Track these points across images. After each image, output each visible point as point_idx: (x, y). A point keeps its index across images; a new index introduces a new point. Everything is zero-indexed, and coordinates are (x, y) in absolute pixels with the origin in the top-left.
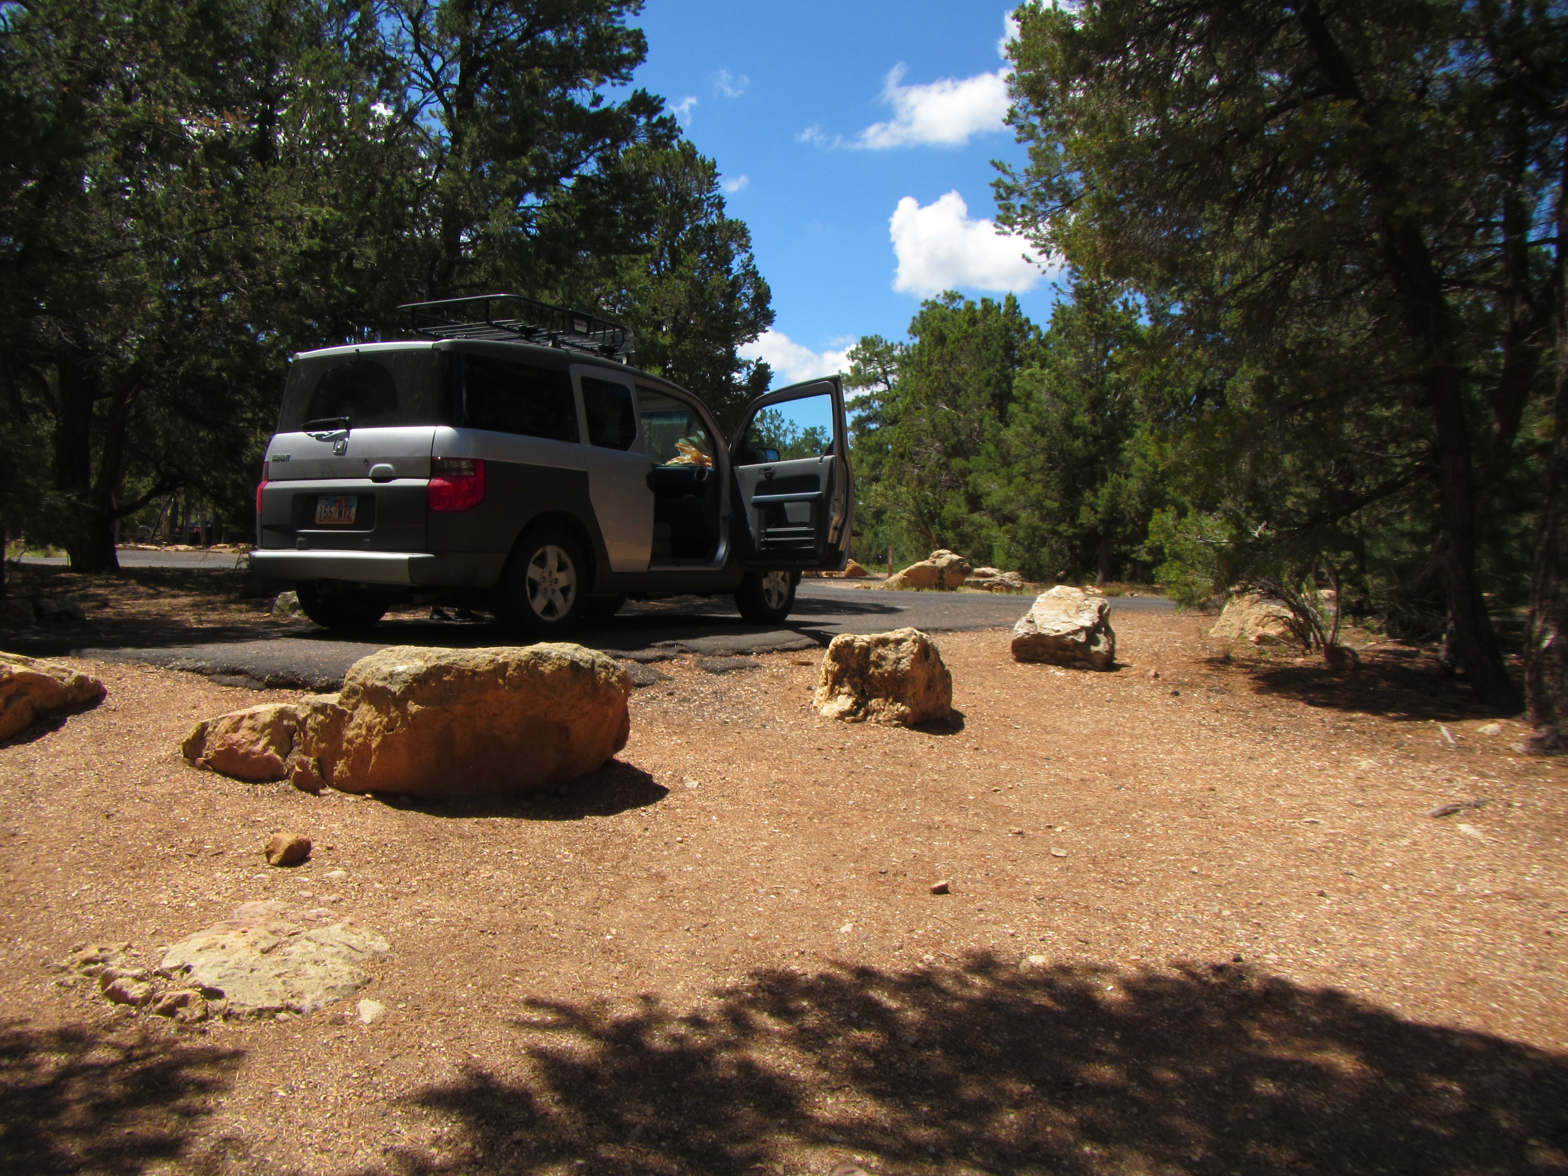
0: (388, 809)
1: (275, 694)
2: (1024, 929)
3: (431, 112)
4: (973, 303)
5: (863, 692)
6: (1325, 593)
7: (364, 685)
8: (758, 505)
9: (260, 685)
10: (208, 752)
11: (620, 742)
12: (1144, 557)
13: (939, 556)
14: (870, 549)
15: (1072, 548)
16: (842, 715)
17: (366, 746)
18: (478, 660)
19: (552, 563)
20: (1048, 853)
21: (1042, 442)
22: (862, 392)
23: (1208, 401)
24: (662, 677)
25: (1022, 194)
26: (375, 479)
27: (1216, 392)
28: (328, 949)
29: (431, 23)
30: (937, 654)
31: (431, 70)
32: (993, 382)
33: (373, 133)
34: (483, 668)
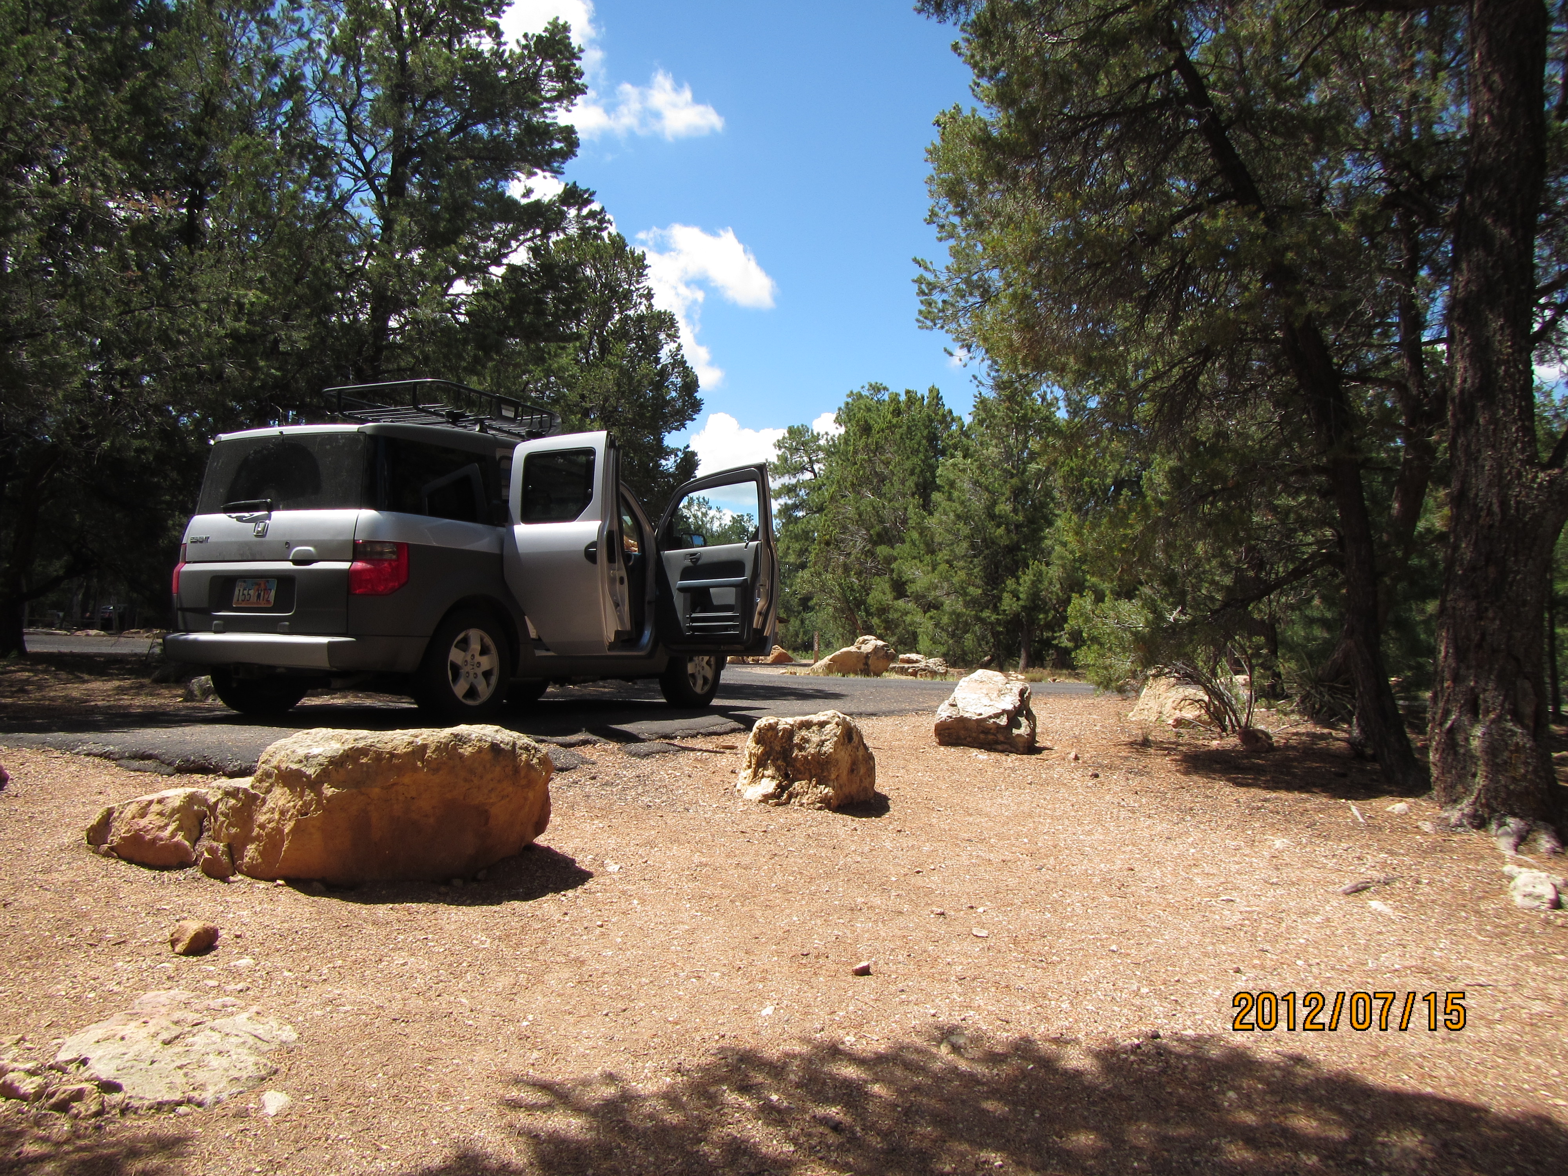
0: (301, 896)
1: (185, 778)
2: (946, 1010)
3: (362, 200)
4: (897, 395)
5: (786, 776)
6: (1241, 679)
7: (278, 768)
8: (682, 590)
9: (170, 769)
10: (114, 839)
11: (540, 826)
12: (1066, 643)
13: (864, 642)
14: (797, 635)
15: (996, 634)
16: (766, 798)
17: (279, 831)
18: (396, 742)
19: (476, 646)
20: (970, 933)
21: (965, 530)
22: (788, 480)
23: (1125, 491)
24: (584, 762)
25: (943, 290)
26: (296, 562)
27: (1133, 483)
28: (233, 1039)
29: (364, 114)
30: (861, 737)
31: (363, 160)
32: (917, 470)
33: (302, 219)
34: (401, 750)
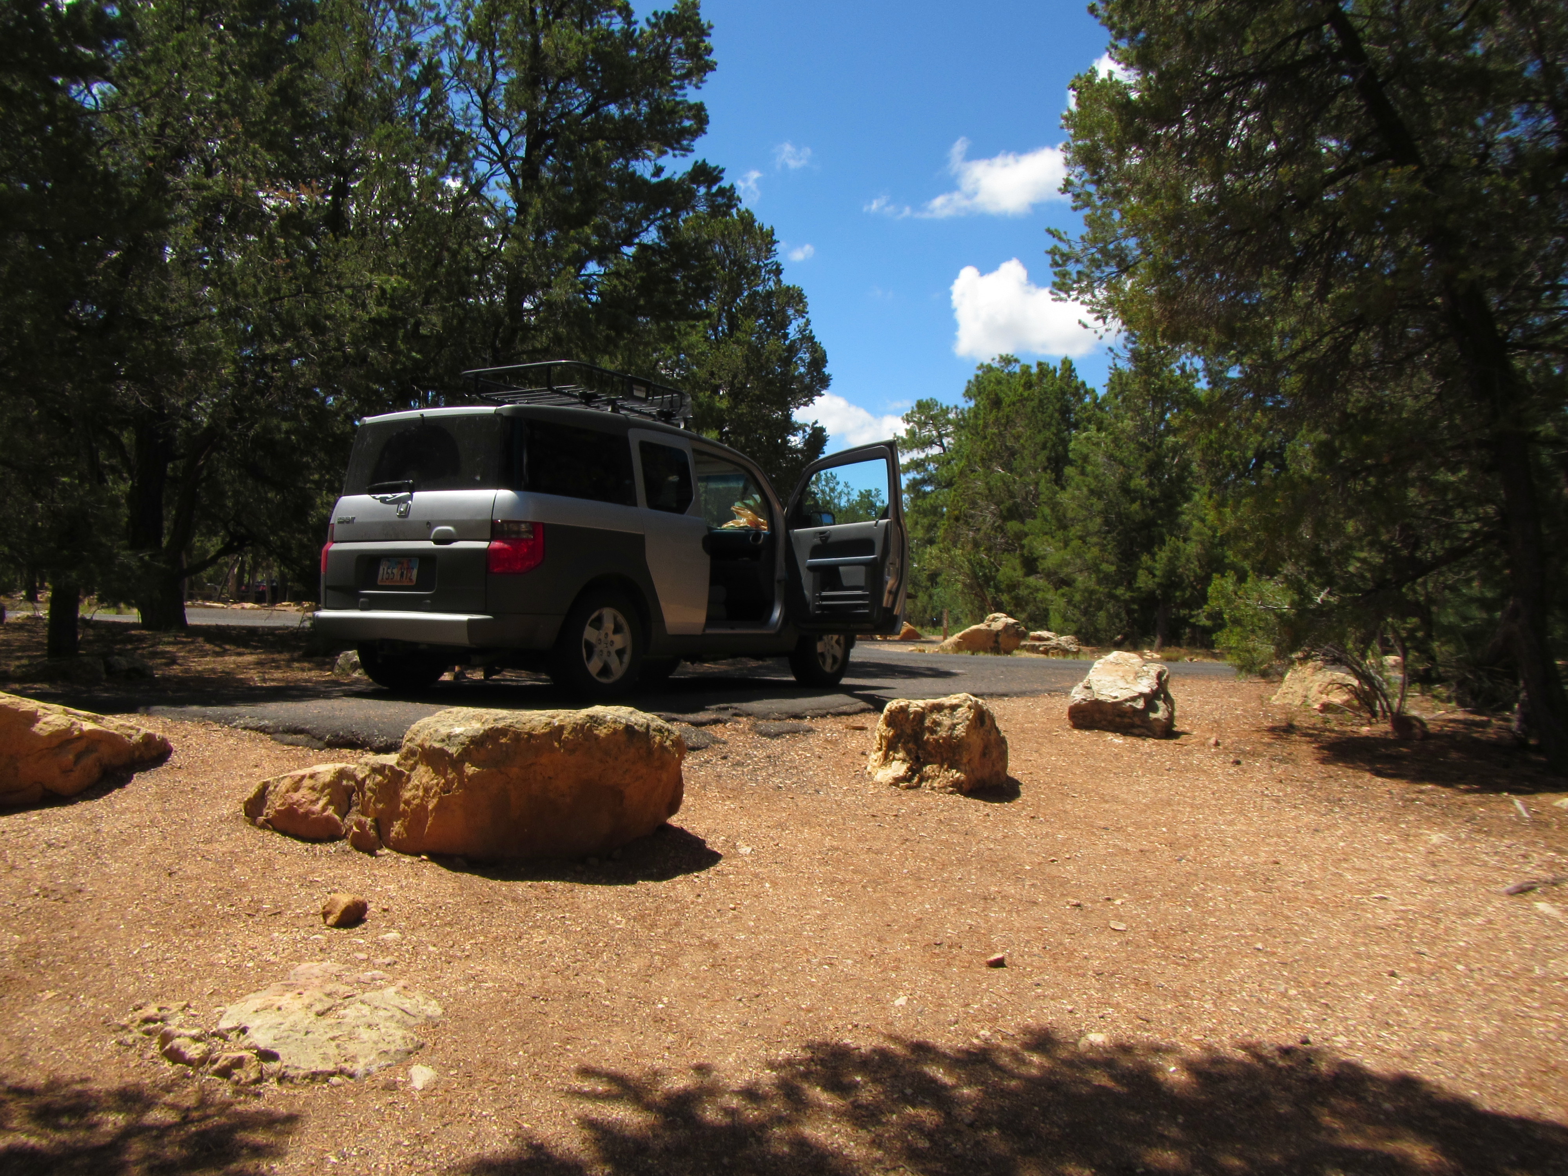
0: (443, 871)
1: (335, 753)
2: (1083, 1005)
3: (497, 184)
4: (1029, 367)
5: (917, 758)
6: (1391, 659)
7: (422, 746)
8: (813, 568)
9: (321, 744)
10: (269, 812)
11: (674, 806)
12: (1204, 622)
13: (994, 619)
14: (925, 611)
15: (1129, 612)
16: (897, 781)
17: (422, 807)
18: (534, 723)
19: (609, 625)
20: (1107, 926)
21: (1099, 505)
22: (917, 455)
23: (1267, 465)
24: (716, 741)
25: (1078, 261)
26: (437, 542)
27: (1276, 455)
28: (382, 1013)
29: (499, 98)
30: (992, 719)
31: (498, 143)
32: (1049, 445)
33: (441, 204)
34: (539, 731)
